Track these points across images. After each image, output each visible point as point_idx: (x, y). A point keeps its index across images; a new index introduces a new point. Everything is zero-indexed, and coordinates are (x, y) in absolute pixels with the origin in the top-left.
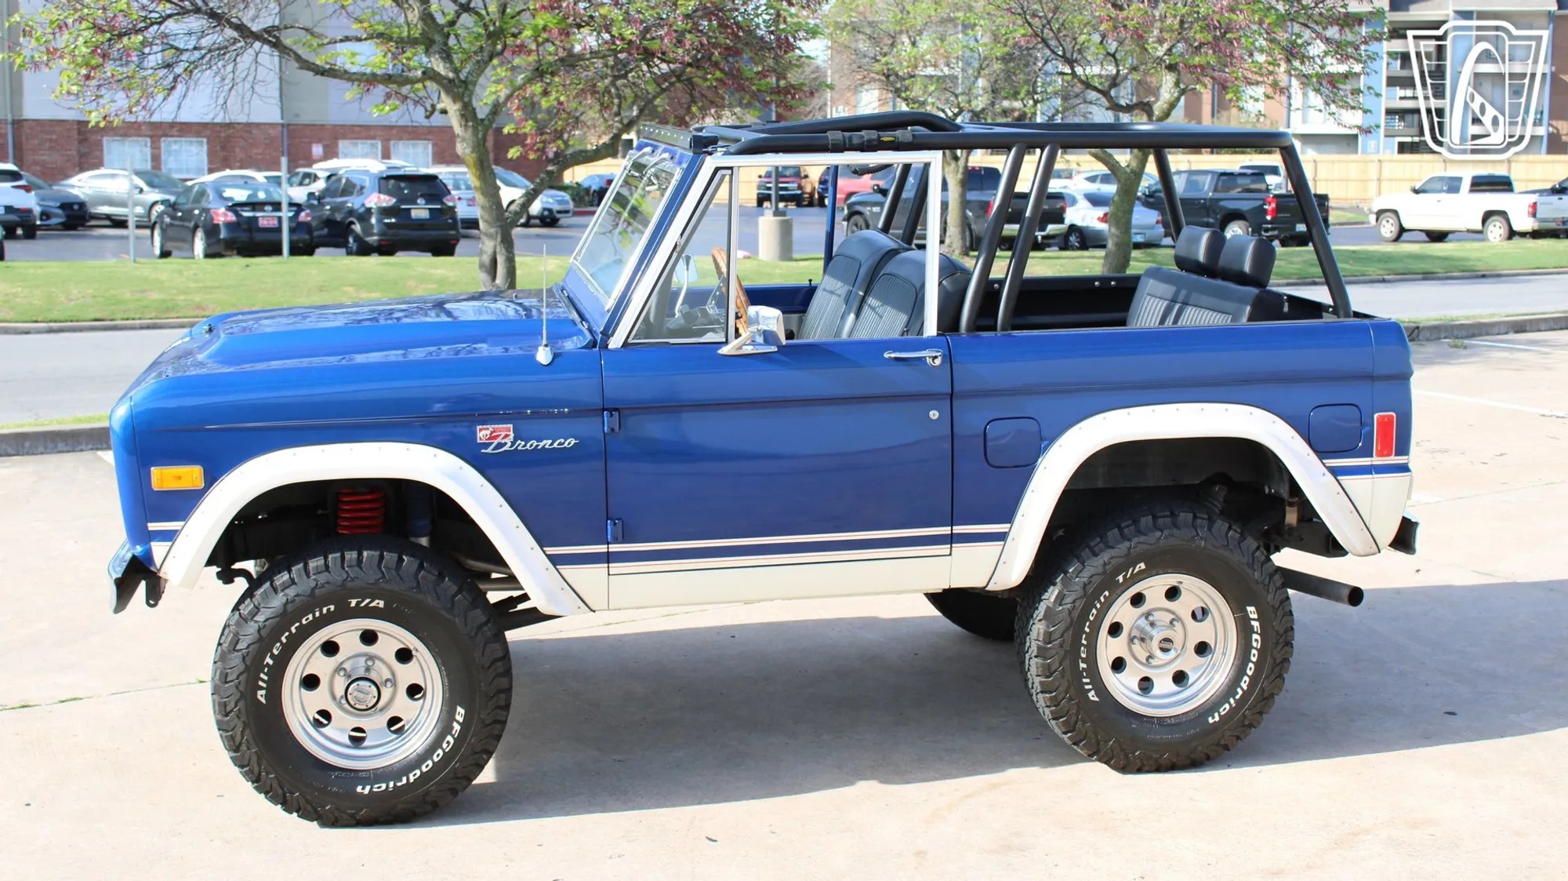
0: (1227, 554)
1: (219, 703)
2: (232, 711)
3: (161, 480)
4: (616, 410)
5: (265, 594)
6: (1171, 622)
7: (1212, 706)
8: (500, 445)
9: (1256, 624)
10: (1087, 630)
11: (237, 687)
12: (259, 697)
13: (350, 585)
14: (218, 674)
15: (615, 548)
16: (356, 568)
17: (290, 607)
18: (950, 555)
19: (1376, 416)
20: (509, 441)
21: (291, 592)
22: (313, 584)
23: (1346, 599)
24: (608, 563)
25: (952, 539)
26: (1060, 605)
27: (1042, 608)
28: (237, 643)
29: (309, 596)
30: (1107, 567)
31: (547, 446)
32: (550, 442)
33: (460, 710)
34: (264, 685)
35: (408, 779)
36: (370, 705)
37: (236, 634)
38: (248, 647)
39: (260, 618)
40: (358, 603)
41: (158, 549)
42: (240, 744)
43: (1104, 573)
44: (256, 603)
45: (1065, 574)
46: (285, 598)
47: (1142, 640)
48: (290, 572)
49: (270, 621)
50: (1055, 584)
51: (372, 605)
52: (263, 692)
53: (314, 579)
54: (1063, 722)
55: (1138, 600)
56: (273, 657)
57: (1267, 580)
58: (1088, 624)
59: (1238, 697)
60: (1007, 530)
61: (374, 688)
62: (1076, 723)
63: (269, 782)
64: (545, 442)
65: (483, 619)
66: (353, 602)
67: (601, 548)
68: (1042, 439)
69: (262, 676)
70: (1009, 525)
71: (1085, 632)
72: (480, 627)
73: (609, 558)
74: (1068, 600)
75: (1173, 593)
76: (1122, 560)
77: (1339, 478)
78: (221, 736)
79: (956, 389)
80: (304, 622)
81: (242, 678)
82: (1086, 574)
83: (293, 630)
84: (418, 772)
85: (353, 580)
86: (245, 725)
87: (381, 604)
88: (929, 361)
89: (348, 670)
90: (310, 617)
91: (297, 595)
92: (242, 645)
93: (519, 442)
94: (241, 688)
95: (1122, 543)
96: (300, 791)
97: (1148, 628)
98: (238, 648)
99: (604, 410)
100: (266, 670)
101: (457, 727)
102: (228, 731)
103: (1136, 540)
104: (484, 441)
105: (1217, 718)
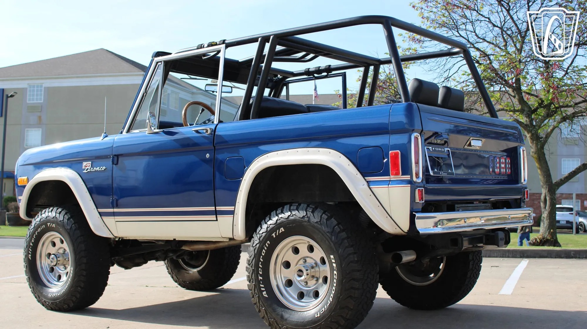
4: (116, 155)
8: (87, 169)
18: (217, 220)
19: (390, 152)
20: (89, 168)
25: (216, 213)
30: (268, 229)
32: (99, 168)
43: (266, 231)
68: (245, 167)
70: (234, 207)
71: (261, 261)
74: (255, 244)
77: (371, 187)
88: (206, 132)
93: (92, 168)
95: (274, 217)
103: (280, 216)
104: (84, 168)
105: (319, 315)
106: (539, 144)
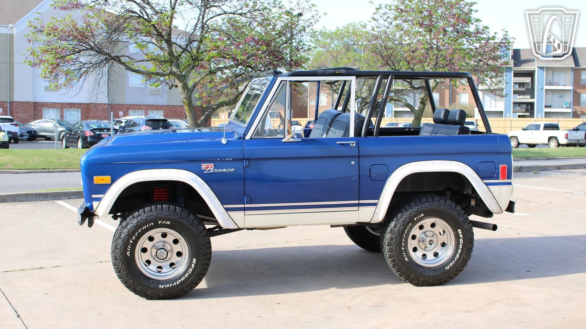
0: (451, 211)
1: (114, 256)
2: (118, 259)
3: (97, 180)
4: (248, 159)
5: (131, 219)
6: (433, 236)
7: (447, 264)
8: (209, 170)
9: (461, 236)
10: (404, 236)
11: (120, 251)
12: (128, 254)
13: (158, 216)
14: (114, 246)
15: (247, 206)
16: (161, 211)
17: (138, 223)
18: (358, 210)
19: (500, 166)
20: (212, 169)
21: (139, 218)
22: (146, 216)
23: (491, 228)
24: (244, 211)
25: (359, 205)
26: (395, 228)
27: (389, 229)
29: (145, 220)
30: (411, 215)
31: (225, 171)
32: (226, 169)
33: (195, 260)
34: (129, 250)
35: (176, 283)
36: (164, 258)
37: (121, 232)
38: (124, 237)
39: (129, 227)
41: (95, 204)
42: (121, 270)
43: (410, 216)
44: (127, 222)
45: (397, 217)
46: (137, 220)
47: (423, 241)
48: (139, 212)
49: (132, 228)
50: (393, 221)
51: (166, 223)
52: (129, 252)
53: (147, 214)
54: (396, 268)
55: (421, 227)
57: (465, 221)
58: (404, 234)
59: (455, 261)
60: (377, 202)
61: (166, 252)
62: (401, 268)
63: (130, 284)
65: (203, 229)
66: (160, 222)
67: (242, 206)
68: (389, 172)
69: (129, 247)
70: (378, 200)
71: (404, 237)
72: (201, 232)
73: (244, 209)
74: (398, 226)
75: (433, 225)
76: (416, 213)
77: (488, 186)
78: (114, 267)
79: (360, 154)
80: (143, 229)
81: (122, 247)
82: (404, 217)
83: (140, 231)
84: (180, 281)
85: (160, 215)
86: (123, 263)
87: (169, 223)
88: (351, 145)
89: (157, 246)
90: (145, 227)
91: (141, 219)
92: (122, 236)
93: (216, 169)
94: (121, 251)
95: (415, 207)
96: (140, 286)
97: (425, 237)
98: (121, 237)
99: (244, 159)
100: (130, 245)
101: (193, 265)
102: (117, 266)
103: (420, 206)
104: (204, 169)
105: (448, 268)
106: (189, 92)
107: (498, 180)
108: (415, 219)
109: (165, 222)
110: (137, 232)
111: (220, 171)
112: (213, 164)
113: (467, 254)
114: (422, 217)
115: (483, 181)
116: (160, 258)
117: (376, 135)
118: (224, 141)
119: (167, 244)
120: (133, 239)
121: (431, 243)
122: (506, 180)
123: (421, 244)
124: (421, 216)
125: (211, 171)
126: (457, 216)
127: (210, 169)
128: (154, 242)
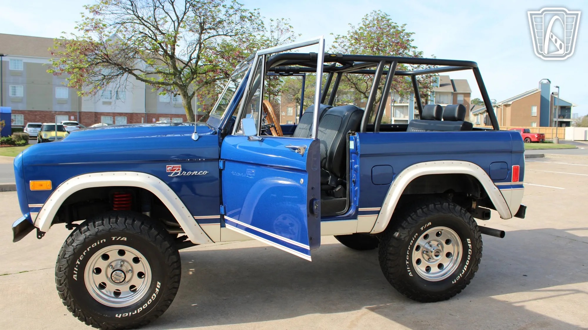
0: (461, 219)
1: (58, 280)
2: (63, 283)
3: (34, 186)
4: (224, 159)
5: (77, 234)
6: (438, 245)
7: (453, 277)
9: (470, 245)
10: (409, 249)
11: (65, 273)
12: (74, 278)
13: (112, 231)
14: (57, 268)
16: (115, 224)
17: (87, 240)
18: (357, 219)
19: (513, 166)
20: (179, 171)
21: (88, 233)
22: (97, 230)
23: (499, 236)
24: (220, 222)
25: (358, 213)
27: (392, 240)
28: (65, 255)
29: (95, 236)
31: (195, 174)
32: (197, 172)
33: (159, 283)
34: (76, 273)
35: (137, 311)
36: (121, 281)
37: (66, 251)
38: (69, 257)
39: (75, 244)
40: (116, 239)
41: (33, 215)
42: (67, 297)
43: (416, 226)
44: (73, 238)
45: (402, 227)
46: (85, 236)
47: (427, 252)
48: (88, 226)
49: (78, 246)
50: (398, 230)
51: (121, 239)
52: (76, 276)
53: (98, 228)
56: (80, 261)
57: (474, 228)
58: (409, 246)
59: (463, 273)
60: (380, 210)
61: (123, 274)
63: (79, 313)
64: (195, 172)
65: (168, 245)
67: (218, 217)
68: (394, 174)
69: (75, 269)
72: (167, 249)
74: (402, 237)
75: (438, 234)
76: (423, 221)
78: (59, 293)
79: (361, 153)
80: (93, 246)
81: (67, 270)
82: (409, 227)
83: (88, 249)
84: (141, 309)
85: (113, 229)
86: (68, 289)
87: (125, 239)
89: (113, 266)
90: (96, 244)
91: (90, 235)
92: (67, 256)
93: (184, 172)
94: (67, 274)
95: (422, 214)
96: (92, 316)
97: (429, 248)
98: (65, 257)
99: (219, 159)
100: (77, 266)
101: (157, 290)
102: (61, 292)
103: (428, 213)
104: (169, 172)
105: (455, 282)
106: (189, 99)
107: (510, 183)
108: (422, 228)
109: (120, 237)
110: (86, 251)
111: (189, 173)
112: (180, 165)
113: (475, 265)
114: (430, 226)
115: (495, 183)
116: (116, 281)
117: (377, 131)
118: (194, 137)
119: (125, 263)
120: (81, 259)
121: (437, 254)
122: (518, 182)
123: (425, 255)
124: (428, 225)
125: (178, 175)
126: (467, 224)
127: (177, 172)
128: (109, 261)
